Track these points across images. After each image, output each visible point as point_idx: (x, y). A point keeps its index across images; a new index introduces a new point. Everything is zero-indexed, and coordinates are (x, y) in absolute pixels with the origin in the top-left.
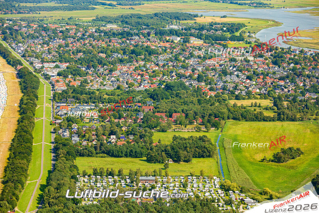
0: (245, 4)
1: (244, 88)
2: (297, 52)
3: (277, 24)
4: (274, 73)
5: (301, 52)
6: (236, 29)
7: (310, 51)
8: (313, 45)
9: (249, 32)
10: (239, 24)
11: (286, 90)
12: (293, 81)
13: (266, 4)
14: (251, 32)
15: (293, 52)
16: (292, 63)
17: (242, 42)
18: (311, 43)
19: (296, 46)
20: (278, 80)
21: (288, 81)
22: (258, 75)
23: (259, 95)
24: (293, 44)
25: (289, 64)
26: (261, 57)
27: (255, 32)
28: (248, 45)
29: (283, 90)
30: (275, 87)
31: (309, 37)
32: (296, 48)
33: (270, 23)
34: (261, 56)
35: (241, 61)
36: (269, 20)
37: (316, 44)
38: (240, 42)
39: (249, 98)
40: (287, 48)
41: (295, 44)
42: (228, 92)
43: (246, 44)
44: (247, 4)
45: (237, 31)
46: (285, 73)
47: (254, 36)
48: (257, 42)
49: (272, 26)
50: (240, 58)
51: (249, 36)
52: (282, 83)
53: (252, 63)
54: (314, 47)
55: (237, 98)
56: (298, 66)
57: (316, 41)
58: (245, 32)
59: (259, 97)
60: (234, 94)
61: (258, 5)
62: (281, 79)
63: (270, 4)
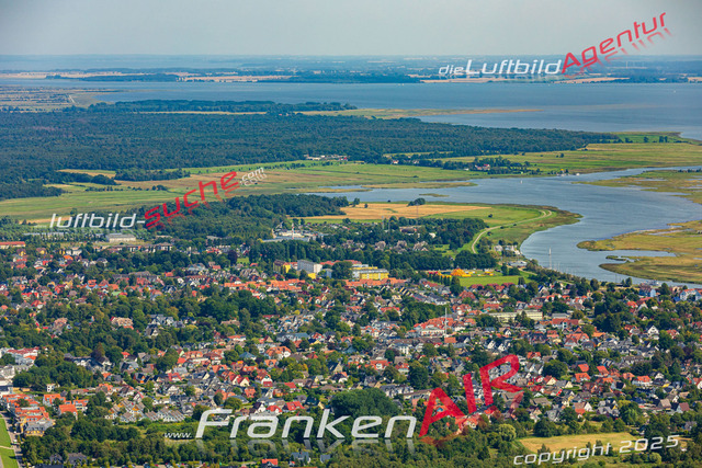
0: (462, 166)
1: (550, 403)
2: (653, 294)
3: (565, 217)
4: (614, 355)
5: (663, 291)
6: (465, 234)
7: (685, 288)
8: (686, 273)
9: (501, 243)
10: (467, 221)
11: (665, 402)
12: (673, 377)
13: (516, 164)
14: (507, 241)
15: (642, 293)
16: (650, 324)
17: (492, 270)
18: (679, 267)
19: (642, 277)
20: (632, 375)
21: (659, 376)
22: (571, 362)
23: (595, 419)
24: (630, 270)
25: (644, 328)
26: (561, 312)
27: (516, 240)
28: (514, 279)
29: (656, 403)
30: (632, 394)
31: (664, 249)
32: (644, 282)
33: (546, 215)
34: (560, 308)
35: (510, 322)
36: (541, 208)
37: (691, 267)
38: (487, 271)
39: (573, 431)
40: (619, 282)
41: (637, 272)
42: (507, 414)
43: (505, 274)
44: (467, 166)
45: (467, 241)
46: (643, 354)
47: (517, 252)
48: (533, 270)
49: (555, 222)
50: (506, 316)
51: (504, 253)
52: (646, 383)
53: (542, 329)
54: (690, 277)
55: (541, 430)
56: (672, 334)
57: (687, 261)
58: (490, 243)
59: (599, 425)
60: (527, 419)
61: (496, 168)
62: (640, 370)
63: (527, 164)
